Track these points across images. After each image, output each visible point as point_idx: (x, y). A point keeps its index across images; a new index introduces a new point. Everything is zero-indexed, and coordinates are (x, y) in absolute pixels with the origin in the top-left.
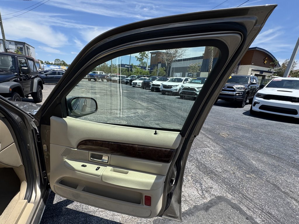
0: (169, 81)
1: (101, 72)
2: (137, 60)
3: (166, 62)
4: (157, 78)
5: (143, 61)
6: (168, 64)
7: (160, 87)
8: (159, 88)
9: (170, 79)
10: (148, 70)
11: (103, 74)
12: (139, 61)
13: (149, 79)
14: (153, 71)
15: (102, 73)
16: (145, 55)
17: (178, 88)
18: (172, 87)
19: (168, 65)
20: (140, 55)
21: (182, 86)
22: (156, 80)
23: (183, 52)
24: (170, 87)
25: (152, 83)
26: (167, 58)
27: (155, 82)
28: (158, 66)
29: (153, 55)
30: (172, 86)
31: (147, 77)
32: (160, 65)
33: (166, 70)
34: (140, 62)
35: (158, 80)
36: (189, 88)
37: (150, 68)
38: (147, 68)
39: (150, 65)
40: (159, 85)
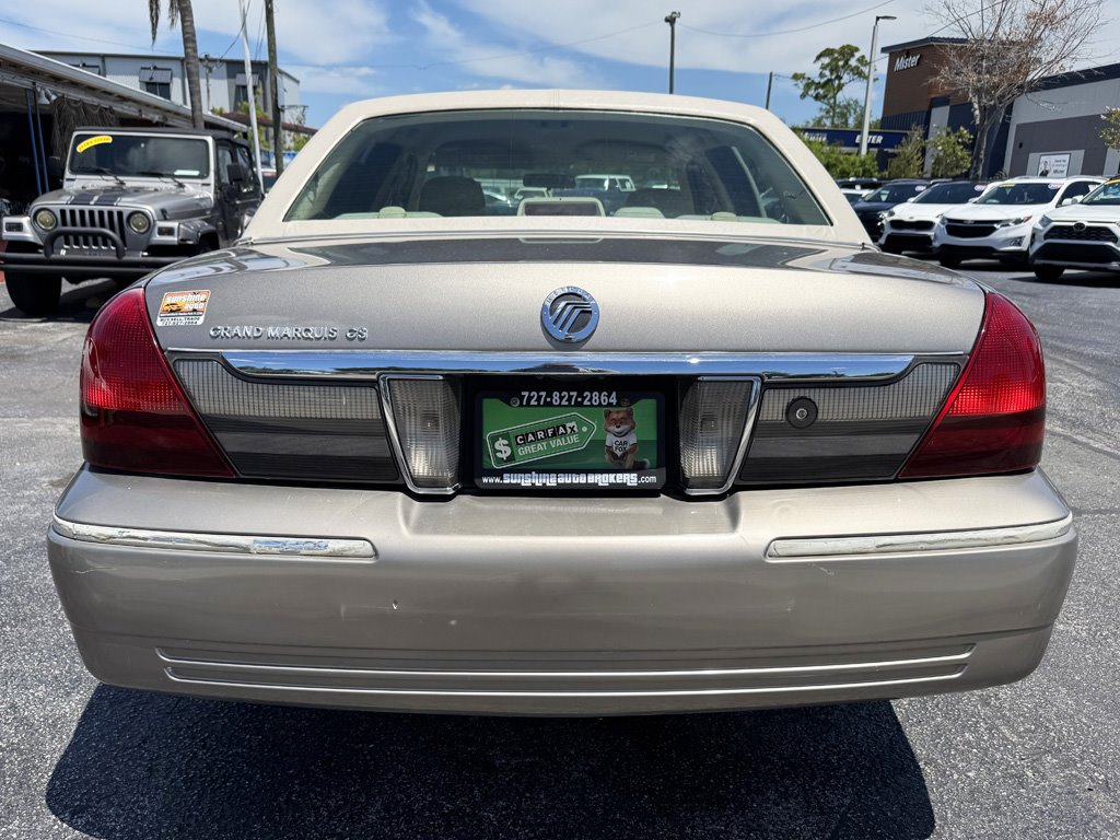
0: (984, 202)
1: (617, 177)
2: (803, 96)
3: (975, 100)
4: (918, 188)
5: (840, 96)
6: (983, 109)
7: (930, 233)
8: (929, 237)
9: (989, 188)
10: (870, 145)
11: (624, 187)
12: (817, 98)
13: (877, 198)
14: (894, 155)
15: (623, 182)
16: (853, 62)
17: (1025, 231)
18: (995, 229)
19: (983, 120)
20: (819, 64)
21: (1045, 221)
22: (912, 199)
23: (1077, 42)
24: (985, 228)
25: (892, 214)
26: (979, 81)
27: (908, 211)
28: (927, 122)
29: (901, 64)
30: (998, 222)
31: (863, 187)
32: (940, 116)
33: (974, 140)
34: (819, 104)
35: (926, 200)
36: (1080, 226)
37: (880, 139)
38: (865, 139)
39: (880, 117)
40: (928, 225)
